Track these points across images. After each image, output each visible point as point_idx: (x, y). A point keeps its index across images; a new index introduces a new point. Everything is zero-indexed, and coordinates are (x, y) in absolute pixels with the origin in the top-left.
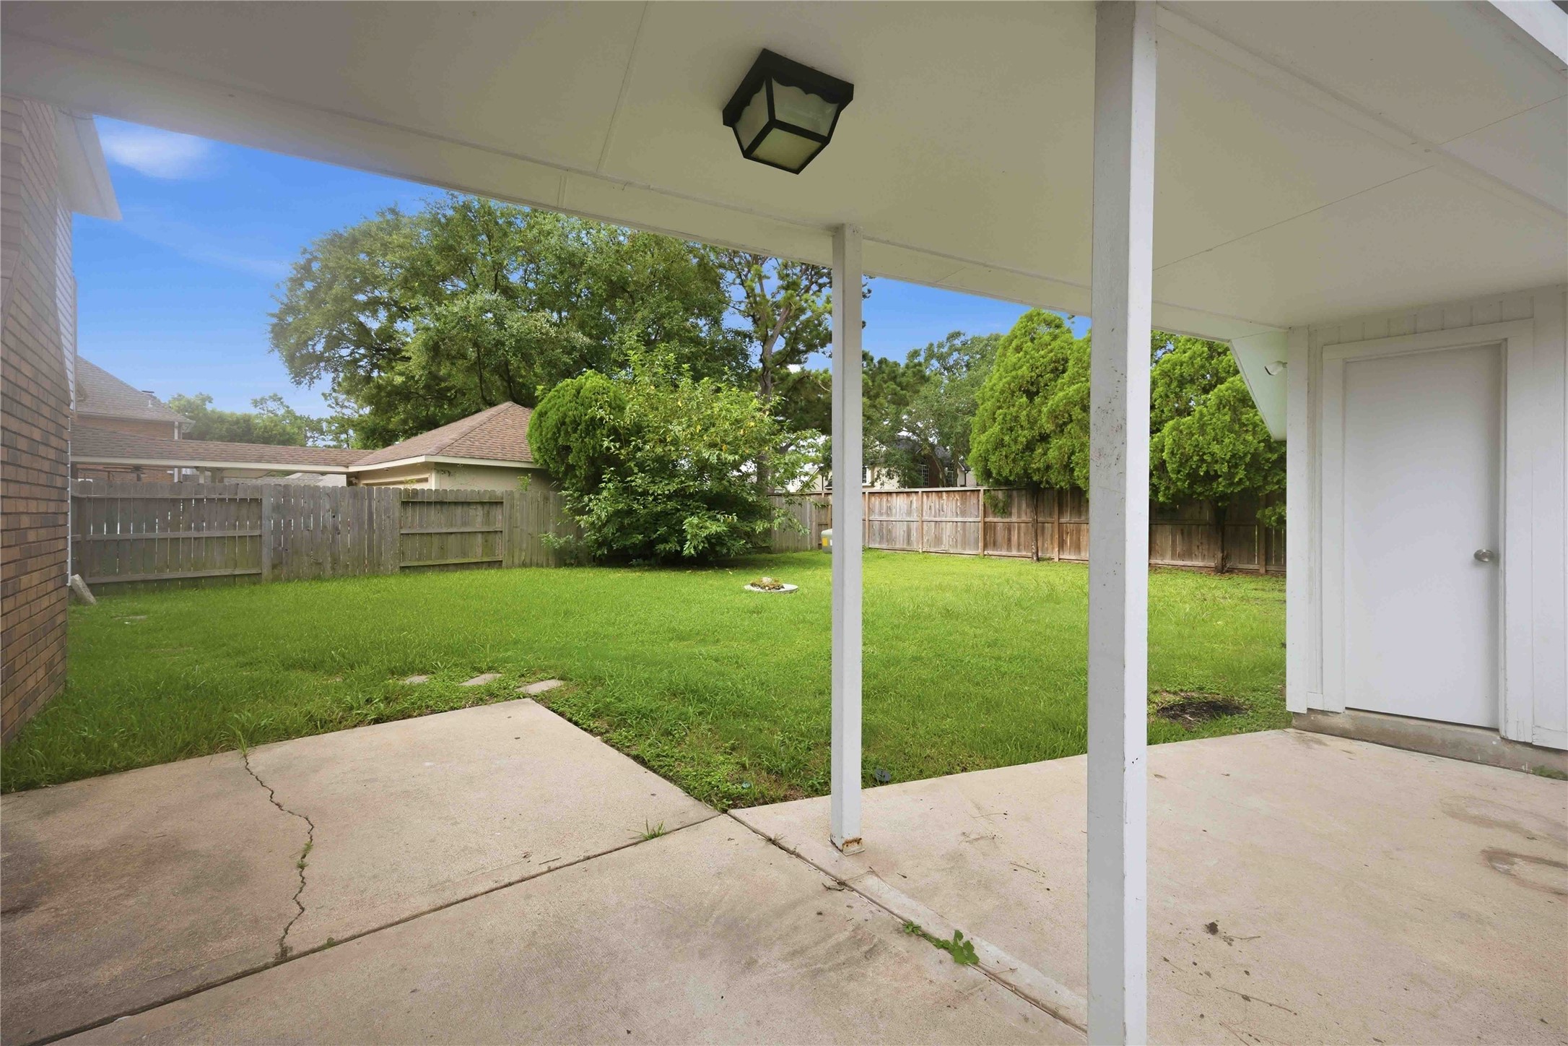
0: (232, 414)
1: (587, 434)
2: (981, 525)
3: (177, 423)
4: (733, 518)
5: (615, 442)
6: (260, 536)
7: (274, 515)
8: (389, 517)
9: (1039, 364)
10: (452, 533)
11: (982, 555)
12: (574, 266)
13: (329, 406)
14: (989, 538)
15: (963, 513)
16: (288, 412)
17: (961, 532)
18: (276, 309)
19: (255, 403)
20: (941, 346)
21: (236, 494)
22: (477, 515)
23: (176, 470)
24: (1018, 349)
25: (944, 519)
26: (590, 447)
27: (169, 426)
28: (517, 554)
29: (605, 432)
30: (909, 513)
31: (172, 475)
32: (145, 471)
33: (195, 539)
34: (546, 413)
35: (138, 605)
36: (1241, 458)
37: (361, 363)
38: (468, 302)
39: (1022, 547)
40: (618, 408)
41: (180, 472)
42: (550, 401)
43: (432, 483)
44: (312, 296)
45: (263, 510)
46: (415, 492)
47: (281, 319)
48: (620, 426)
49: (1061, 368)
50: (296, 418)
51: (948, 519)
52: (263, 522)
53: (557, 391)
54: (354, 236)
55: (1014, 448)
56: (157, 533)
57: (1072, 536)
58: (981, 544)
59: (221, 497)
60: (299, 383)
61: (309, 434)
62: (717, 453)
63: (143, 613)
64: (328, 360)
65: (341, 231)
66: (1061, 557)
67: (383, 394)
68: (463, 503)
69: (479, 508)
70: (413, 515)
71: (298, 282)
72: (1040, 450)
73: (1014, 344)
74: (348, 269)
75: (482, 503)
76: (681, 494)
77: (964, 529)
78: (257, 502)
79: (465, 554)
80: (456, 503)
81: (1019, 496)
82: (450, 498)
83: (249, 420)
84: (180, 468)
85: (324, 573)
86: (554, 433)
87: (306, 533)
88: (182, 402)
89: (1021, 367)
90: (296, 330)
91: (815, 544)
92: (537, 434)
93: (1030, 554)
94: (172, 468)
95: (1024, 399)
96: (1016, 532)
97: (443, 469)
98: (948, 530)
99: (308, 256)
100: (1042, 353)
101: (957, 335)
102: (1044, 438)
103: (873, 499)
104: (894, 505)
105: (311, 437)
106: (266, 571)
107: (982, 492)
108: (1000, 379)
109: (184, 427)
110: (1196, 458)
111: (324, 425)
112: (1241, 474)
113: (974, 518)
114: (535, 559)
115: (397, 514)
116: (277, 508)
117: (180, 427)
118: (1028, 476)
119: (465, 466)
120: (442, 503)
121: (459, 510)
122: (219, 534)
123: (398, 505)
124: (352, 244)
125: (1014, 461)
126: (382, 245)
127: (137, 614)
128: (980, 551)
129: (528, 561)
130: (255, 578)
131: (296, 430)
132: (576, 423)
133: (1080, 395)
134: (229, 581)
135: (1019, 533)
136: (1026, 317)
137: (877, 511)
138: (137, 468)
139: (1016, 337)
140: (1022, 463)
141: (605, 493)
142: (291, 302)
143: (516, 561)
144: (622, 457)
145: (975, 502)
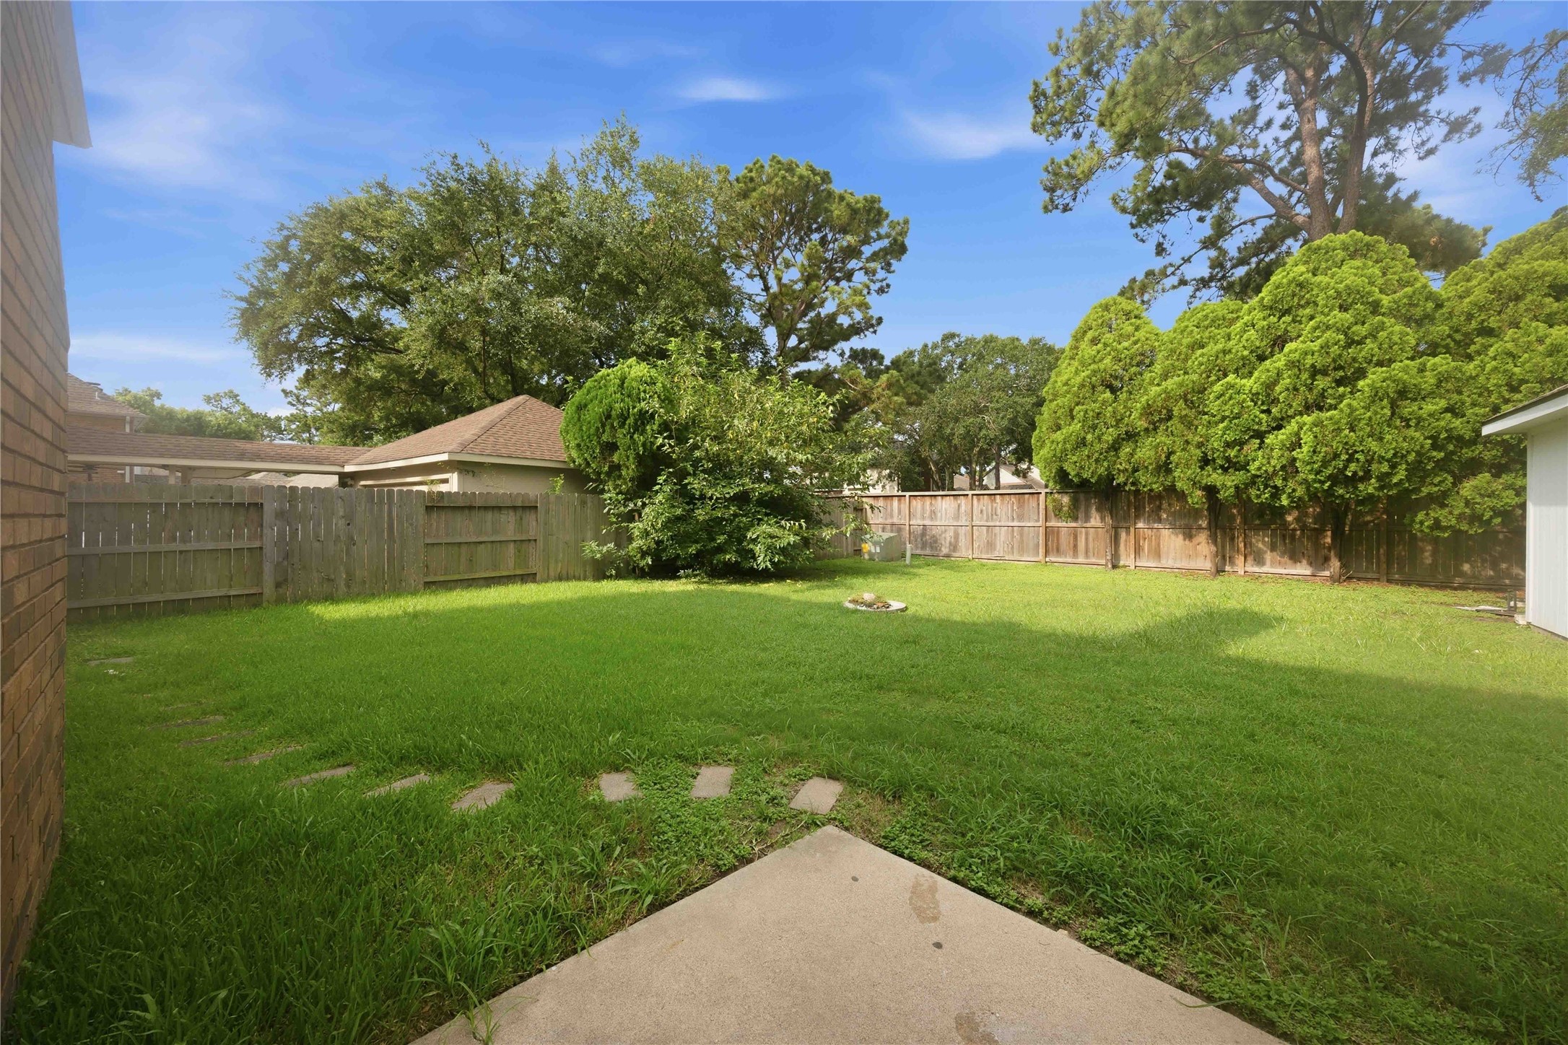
0: (184, 411)
1: (636, 430)
2: (1042, 530)
3: (128, 418)
4: (800, 525)
5: (669, 439)
6: (261, 548)
7: (278, 522)
8: (411, 525)
9: (1123, 356)
10: (481, 543)
11: (1043, 562)
12: (590, 248)
13: (290, 403)
14: (1051, 543)
15: (1021, 517)
16: (245, 409)
17: (1018, 537)
18: (245, 291)
19: (208, 400)
20: (935, 346)
21: (231, 497)
22: (509, 520)
23: (128, 468)
24: (1095, 341)
25: (998, 524)
26: (640, 443)
27: (120, 420)
28: (552, 566)
29: (655, 427)
30: (957, 517)
31: (123, 475)
32: (99, 470)
33: (181, 552)
34: (586, 406)
35: (118, 642)
36: (1403, 456)
37: (338, 355)
38: (480, 283)
39: (1091, 554)
40: (669, 401)
41: (132, 471)
42: (589, 392)
43: (453, 484)
44: (289, 277)
45: (265, 517)
46: (441, 494)
47: (250, 303)
48: (673, 420)
49: (1147, 361)
50: (253, 416)
51: (1003, 524)
52: (265, 531)
53: (596, 381)
54: (341, 211)
55: (1097, 447)
56: (134, 546)
57: (1150, 540)
58: (1042, 551)
59: (213, 501)
60: (269, 375)
61: (266, 433)
62: (785, 451)
63: (127, 653)
64: (303, 350)
65: (326, 205)
66: (1138, 564)
67: (362, 388)
68: (493, 508)
69: (511, 513)
70: (440, 521)
71: (271, 264)
72: (1128, 450)
73: (1090, 335)
74: (334, 247)
75: (514, 508)
76: (742, 498)
77: (1021, 535)
78: (259, 507)
79: (495, 567)
80: (486, 508)
81: (1087, 500)
82: (478, 503)
83: (200, 418)
84: (132, 465)
85: (337, 591)
86: (598, 428)
87: (317, 545)
88: (128, 397)
89: (1101, 360)
90: (269, 315)
91: (851, 550)
92: (576, 429)
93: (1103, 562)
94: (123, 465)
95: (1108, 395)
96: (1084, 537)
97: (465, 468)
98: (1002, 535)
99: (285, 233)
100: (1126, 344)
101: (952, 336)
102: (1131, 436)
103: (914, 502)
104: (939, 508)
105: (268, 436)
106: (268, 589)
107: (1043, 494)
108: (1077, 372)
109: (136, 423)
110: (1344, 457)
111: (283, 423)
112: (1401, 474)
113: (1034, 521)
114: (571, 572)
115: (421, 522)
116: (280, 514)
117: (131, 422)
118: (1110, 478)
119: (493, 465)
120: (471, 508)
121: (489, 516)
122: (211, 546)
123: (422, 510)
124: (341, 218)
125: (1097, 461)
126: (373, 221)
127: (118, 655)
128: (1041, 557)
129: (564, 573)
130: (254, 600)
131: (253, 428)
132: (623, 417)
133: (1183, 389)
134: (225, 604)
135: (1087, 539)
136: (1101, 306)
137: (919, 515)
138: (89, 467)
139: (1090, 329)
140: (1105, 464)
141: (660, 497)
142: (263, 285)
143: (552, 574)
144: (674, 456)
145: (1035, 505)
